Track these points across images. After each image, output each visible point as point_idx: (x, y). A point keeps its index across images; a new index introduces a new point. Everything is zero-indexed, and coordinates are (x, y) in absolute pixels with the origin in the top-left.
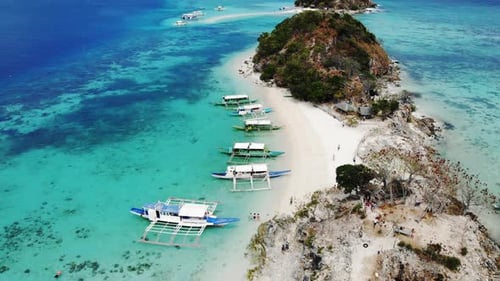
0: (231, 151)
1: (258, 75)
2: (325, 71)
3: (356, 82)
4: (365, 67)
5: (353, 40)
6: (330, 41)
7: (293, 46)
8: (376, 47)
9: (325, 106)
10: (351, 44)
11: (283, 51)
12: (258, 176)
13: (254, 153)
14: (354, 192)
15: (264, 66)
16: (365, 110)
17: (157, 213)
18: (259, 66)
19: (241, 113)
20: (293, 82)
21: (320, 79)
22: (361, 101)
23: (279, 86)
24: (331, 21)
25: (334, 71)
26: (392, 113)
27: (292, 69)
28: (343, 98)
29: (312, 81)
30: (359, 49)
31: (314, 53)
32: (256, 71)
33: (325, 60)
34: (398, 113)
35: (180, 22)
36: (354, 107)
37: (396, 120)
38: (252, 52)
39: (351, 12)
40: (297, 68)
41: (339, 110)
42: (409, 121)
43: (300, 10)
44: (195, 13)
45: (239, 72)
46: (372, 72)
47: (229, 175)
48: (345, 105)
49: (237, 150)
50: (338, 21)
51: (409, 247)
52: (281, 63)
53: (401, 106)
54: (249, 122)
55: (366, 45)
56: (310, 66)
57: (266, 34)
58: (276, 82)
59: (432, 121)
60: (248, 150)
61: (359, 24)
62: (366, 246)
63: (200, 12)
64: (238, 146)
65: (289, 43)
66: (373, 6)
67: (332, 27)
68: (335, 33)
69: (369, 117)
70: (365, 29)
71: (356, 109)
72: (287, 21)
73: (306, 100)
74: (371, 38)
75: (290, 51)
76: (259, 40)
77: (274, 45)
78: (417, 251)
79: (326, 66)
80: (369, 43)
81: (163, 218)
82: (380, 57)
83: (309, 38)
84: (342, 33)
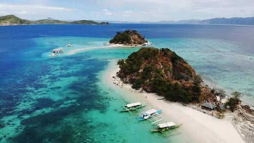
18: (127, 80)
32: (125, 83)
35: (53, 55)
44: (59, 49)
58: (143, 89)
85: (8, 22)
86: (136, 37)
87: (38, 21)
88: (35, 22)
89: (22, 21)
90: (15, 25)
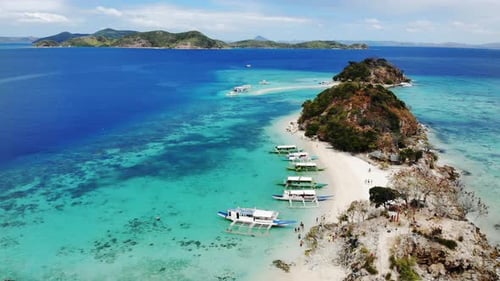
0: (285, 182)
1: (303, 133)
2: (360, 129)
3: (387, 136)
4: (395, 127)
5: (385, 105)
6: (365, 106)
7: (332, 109)
8: (405, 112)
9: (361, 155)
10: (383, 108)
11: (324, 114)
12: (308, 198)
13: (304, 184)
14: (382, 207)
15: (308, 125)
16: (394, 157)
17: (238, 215)
18: (304, 125)
19: (291, 158)
20: (334, 136)
21: (356, 134)
22: (391, 151)
23: (321, 140)
24: (365, 90)
25: (368, 128)
26: (417, 161)
27: (332, 126)
28: (376, 149)
29: (350, 135)
30: (390, 113)
31: (350, 114)
32: (302, 129)
33: (360, 120)
34: (422, 160)
35: (232, 93)
36: (385, 155)
37: (420, 166)
38: (297, 115)
39: (386, 86)
40: (337, 126)
41: (373, 158)
42: (431, 167)
43: (337, 83)
44: (244, 87)
45: (287, 130)
46: (402, 131)
47: (286, 197)
48: (378, 154)
49: (290, 182)
50: (372, 90)
51: (420, 233)
52: (322, 123)
53: (424, 155)
54: (298, 164)
55: (396, 110)
56: (347, 124)
57: (309, 101)
58: (319, 137)
59: (452, 169)
60: (299, 182)
61: (390, 93)
62: (389, 232)
63: (249, 86)
64: (290, 178)
65: (330, 107)
66: (407, 81)
67: (367, 95)
68: (369, 99)
69: (397, 163)
70: (395, 97)
71: (386, 157)
72: (328, 90)
73: (345, 150)
74: (401, 105)
75: (330, 113)
76: (303, 106)
77: (316, 109)
78: (426, 236)
79: (362, 125)
80: (399, 108)
81: (241, 219)
82: (409, 120)
83: (346, 103)
84: (375, 99)
85: (189, 43)
86: (383, 70)
87: (238, 42)
88: (232, 45)
89: (211, 43)
90: (199, 48)
